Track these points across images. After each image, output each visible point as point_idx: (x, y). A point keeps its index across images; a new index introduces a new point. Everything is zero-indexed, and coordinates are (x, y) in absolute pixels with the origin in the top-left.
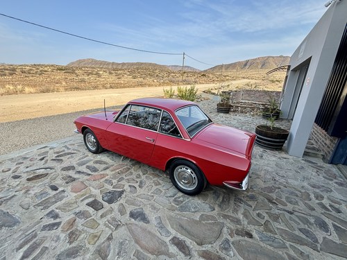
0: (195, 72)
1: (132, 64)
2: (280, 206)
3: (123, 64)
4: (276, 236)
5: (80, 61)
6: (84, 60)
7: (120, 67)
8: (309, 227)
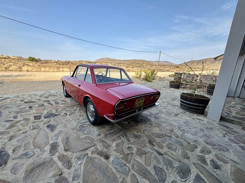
0: (172, 65)
1: (130, 61)
2: (156, 148)
3: (125, 61)
4: (127, 165)
5: (101, 59)
6: (104, 59)
7: (122, 62)
8: (167, 168)
